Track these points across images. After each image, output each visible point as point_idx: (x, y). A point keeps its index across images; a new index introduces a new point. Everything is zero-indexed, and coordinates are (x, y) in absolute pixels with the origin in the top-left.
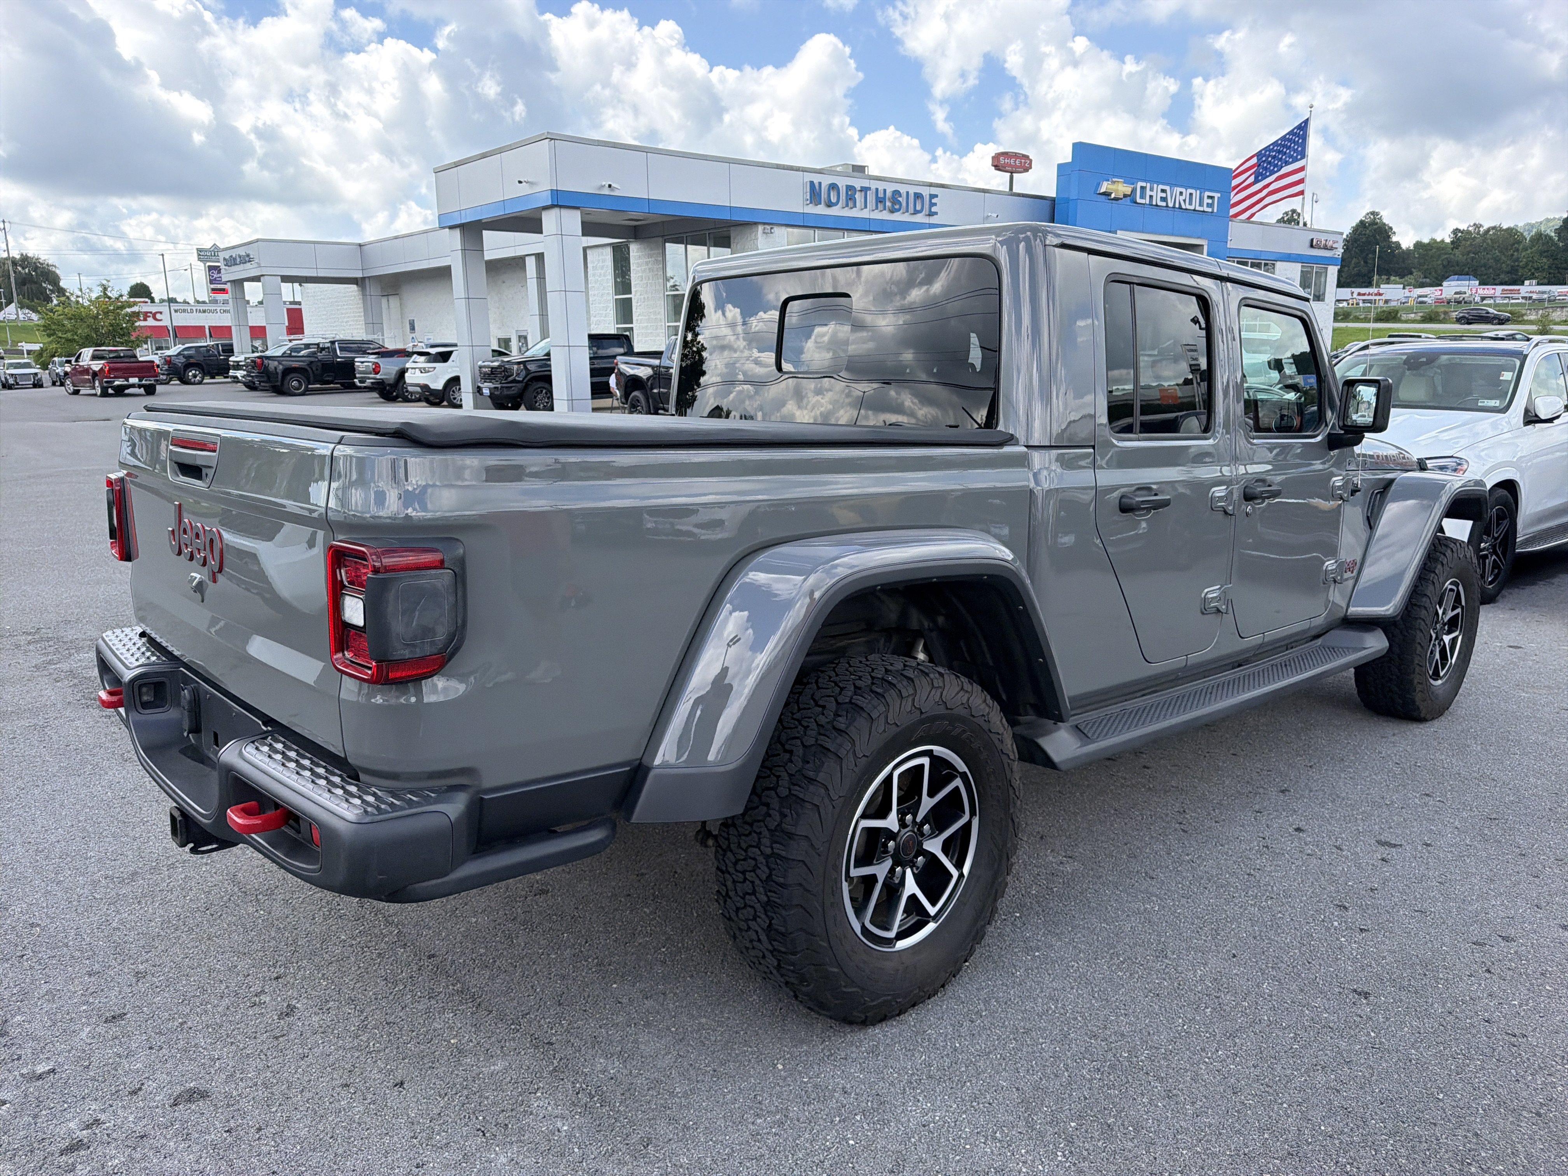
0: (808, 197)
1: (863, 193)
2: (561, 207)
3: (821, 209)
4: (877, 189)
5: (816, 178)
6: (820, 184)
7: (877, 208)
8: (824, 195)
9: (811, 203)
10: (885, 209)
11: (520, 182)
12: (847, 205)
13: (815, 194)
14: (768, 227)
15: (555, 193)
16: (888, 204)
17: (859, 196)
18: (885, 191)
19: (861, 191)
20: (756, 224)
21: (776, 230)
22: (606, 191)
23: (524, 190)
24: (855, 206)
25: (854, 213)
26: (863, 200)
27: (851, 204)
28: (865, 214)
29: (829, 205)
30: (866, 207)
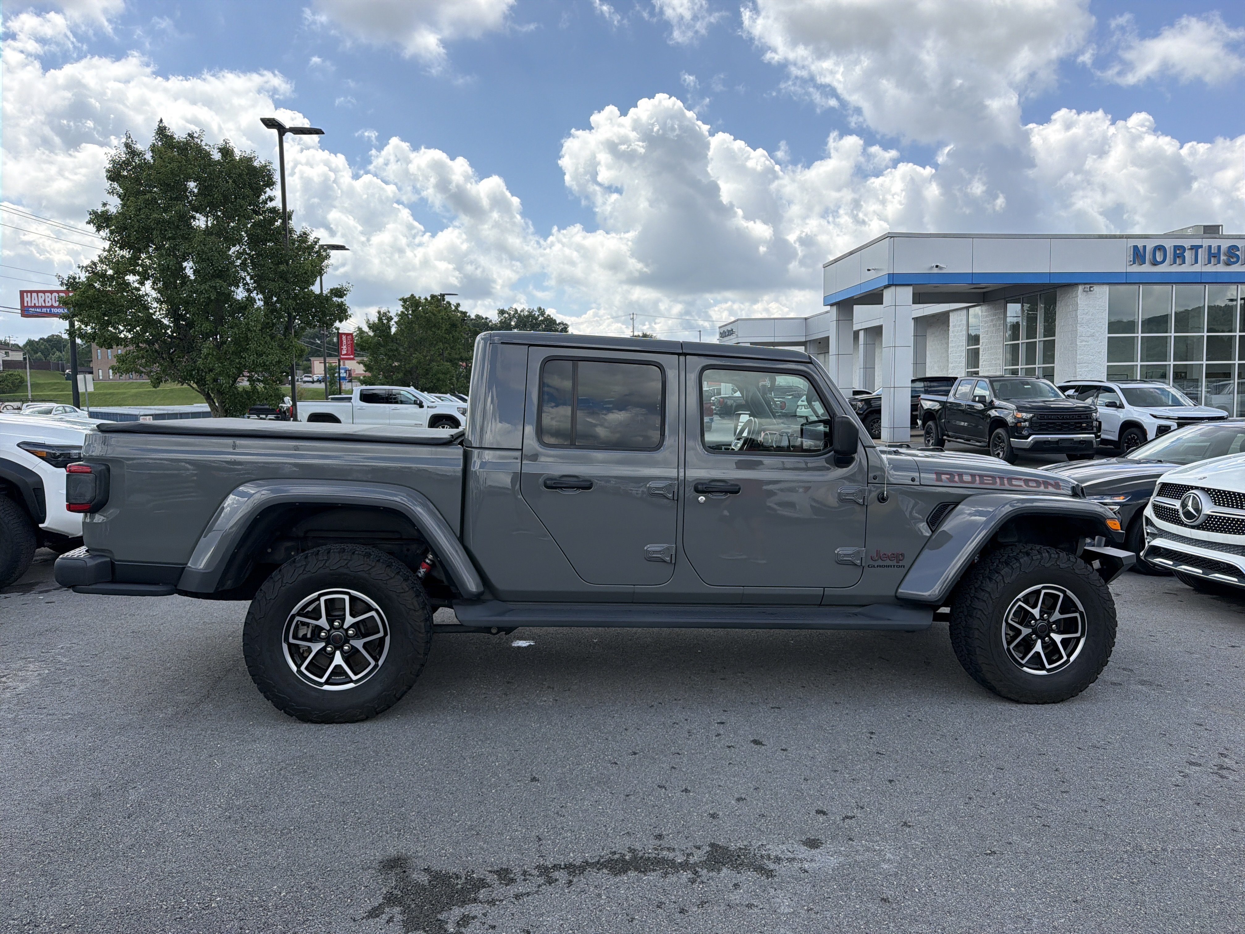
0: (1132, 259)
1: (1194, 251)
2: (896, 285)
3: (1146, 268)
4: (1210, 247)
5: (1140, 243)
6: (1145, 247)
7: (1209, 262)
8: (1148, 256)
9: (1134, 263)
10: (1219, 262)
11: (869, 270)
12: (1175, 262)
13: (1138, 255)
14: (1088, 286)
15: (891, 276)
16: (1223, 258)
17: (1188, 254)
18: (1219, 247)
19: (1191, 249)
20: (1077, 284)
21: (1096, 288)
22: (936, 271)
23: (873, 275)
24: (1184, 262)
25: (1184, 268)
26: (1193, 257)
27: (1178, 261)
28: (1197, 268)
29: (1155, 263)
30: (1196, 262)
